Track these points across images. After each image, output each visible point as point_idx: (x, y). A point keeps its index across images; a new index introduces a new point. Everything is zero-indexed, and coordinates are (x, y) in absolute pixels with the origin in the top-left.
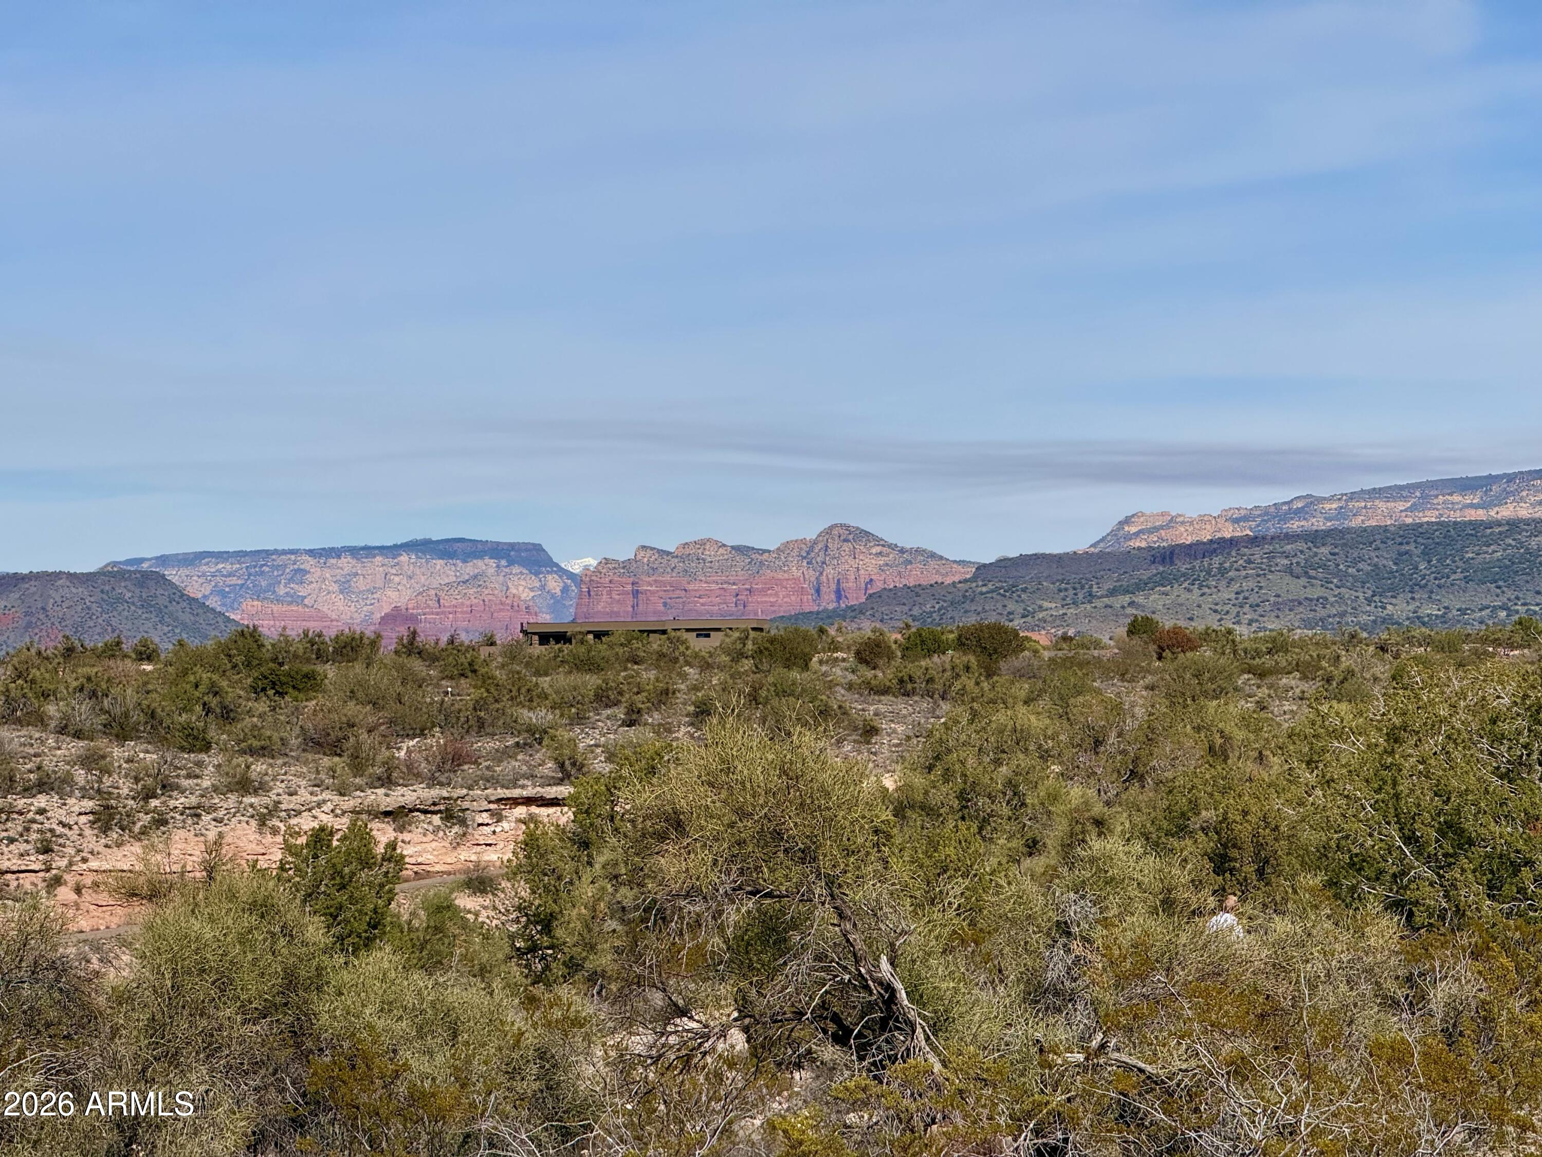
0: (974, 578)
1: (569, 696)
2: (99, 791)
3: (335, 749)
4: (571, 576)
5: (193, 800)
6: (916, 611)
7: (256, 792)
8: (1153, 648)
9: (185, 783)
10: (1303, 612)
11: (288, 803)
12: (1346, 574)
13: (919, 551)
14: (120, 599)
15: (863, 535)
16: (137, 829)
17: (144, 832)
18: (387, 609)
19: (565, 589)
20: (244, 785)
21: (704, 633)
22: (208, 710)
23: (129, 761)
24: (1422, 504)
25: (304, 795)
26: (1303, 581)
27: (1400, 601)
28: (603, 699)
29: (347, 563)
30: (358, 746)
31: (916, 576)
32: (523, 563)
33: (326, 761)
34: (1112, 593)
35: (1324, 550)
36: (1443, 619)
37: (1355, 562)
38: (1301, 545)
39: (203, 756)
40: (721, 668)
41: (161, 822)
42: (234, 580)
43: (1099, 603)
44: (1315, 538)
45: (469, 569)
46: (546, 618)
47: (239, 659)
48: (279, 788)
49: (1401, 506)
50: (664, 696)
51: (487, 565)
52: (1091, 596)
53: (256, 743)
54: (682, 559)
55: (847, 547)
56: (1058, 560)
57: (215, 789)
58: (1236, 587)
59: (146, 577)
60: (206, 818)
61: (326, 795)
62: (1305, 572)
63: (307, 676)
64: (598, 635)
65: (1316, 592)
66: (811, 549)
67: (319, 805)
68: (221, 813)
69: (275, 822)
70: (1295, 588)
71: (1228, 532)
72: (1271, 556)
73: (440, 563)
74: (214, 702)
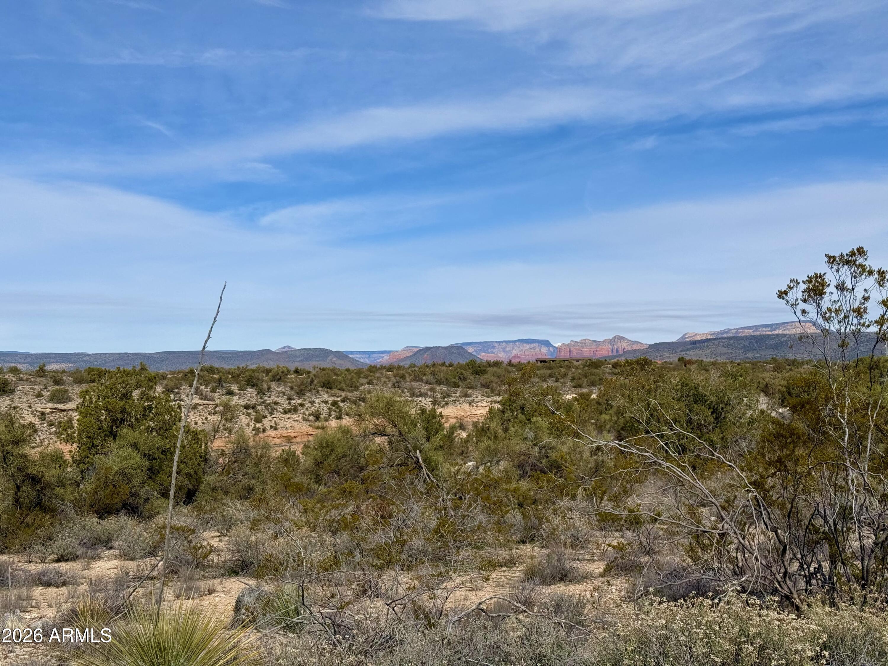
0: (649, 347)
1: (543, 375)
2: (433, 397)
3: (488, 387)
4: (555, 347)
5: (454, 399)
6: (635, 356)
7: (469, 397)
8: (683, 364)
9: (453, 395)
10: (727, 356)
11: (476, 400)
12: (737, 347)
13: (636, 341)
14: (453, 353)
15: (623, 338)
16: (442, 405)
17: (443, 406)
18: (513, 355)
19: (554, 351)
20: (466, 395)
21: (578, 361)
22: (460, 378)
23: (441, 390)
24: (756, 330)
25: (480, 398)
26: (727, 348)
27: (750, 353)
28: (551, 376)
29: (504, 344)
30: (493, 386)
31: (635, 347)
32: (544, 344)
33: (486, 390)
34: (681, 351)
35: (732, 341)
36: (760, 357)
37: (739, 344)
38: (726, 340)
39: (458, 389)
40: (580, 369)
41: (447, 404)
42: (478, 348)
43: (678, 354)
44: (730, 338)
45: (532, 345)
46: (543, 358)
47: (470, 367)
48: (474, 396)
49: (751, 331)
50: (565, 375)
51: (536, 345)
52: (676, 352)
53: (470, 386)
54: (581, 343)
55: (619, 341)
56: (669, 344)
57: (460, 396)
58: (710, 350)
59: (459, 347)
60: (457, 403)
61: (485, 398)
62: (727, 346)
63: (484, 370)
64: (553, 361)
65: (730, 351)
66: (611, 341)
67: (483, 400)
68: (461, 402)
69: (473, 404)
70: (725, 350)
71: (709, 337)
72: (719, 343)
73: (525, 344)
74: (462, 376)
